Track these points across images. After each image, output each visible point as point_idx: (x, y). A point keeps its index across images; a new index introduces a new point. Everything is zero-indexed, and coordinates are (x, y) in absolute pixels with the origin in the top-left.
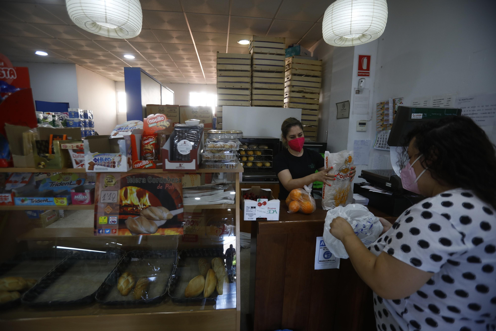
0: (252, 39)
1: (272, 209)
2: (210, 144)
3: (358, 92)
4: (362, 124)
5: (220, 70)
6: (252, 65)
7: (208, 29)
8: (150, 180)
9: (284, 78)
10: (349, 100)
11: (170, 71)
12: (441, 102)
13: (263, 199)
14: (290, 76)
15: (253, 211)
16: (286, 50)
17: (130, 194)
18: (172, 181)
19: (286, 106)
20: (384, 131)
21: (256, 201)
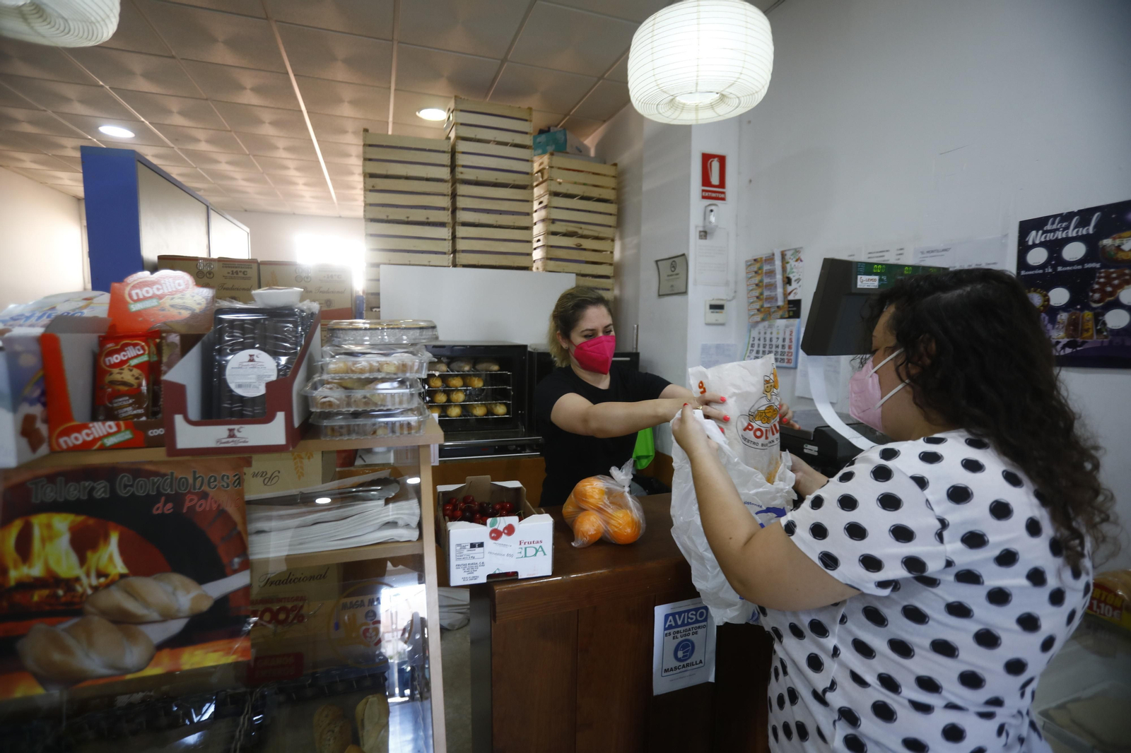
0: (452, 105)
1: (532, 545)
2: (335, 364)
3: (704, 234)
4: (717, 307)
5: (372, 176)
6: (453, 167)
7: (340, 73)
8: (126, 486)
9: (532, 202)
10: (686, 254)
11: (239, 178)
12: (883, 256)
13: (506, 518)
14: (547, 197)
15: (476, 556)
16: (535, 138)
17: (43, 541)
18: (209, 483)
19: (538, 269)
20: (766, 323)
21: (485, 524)
